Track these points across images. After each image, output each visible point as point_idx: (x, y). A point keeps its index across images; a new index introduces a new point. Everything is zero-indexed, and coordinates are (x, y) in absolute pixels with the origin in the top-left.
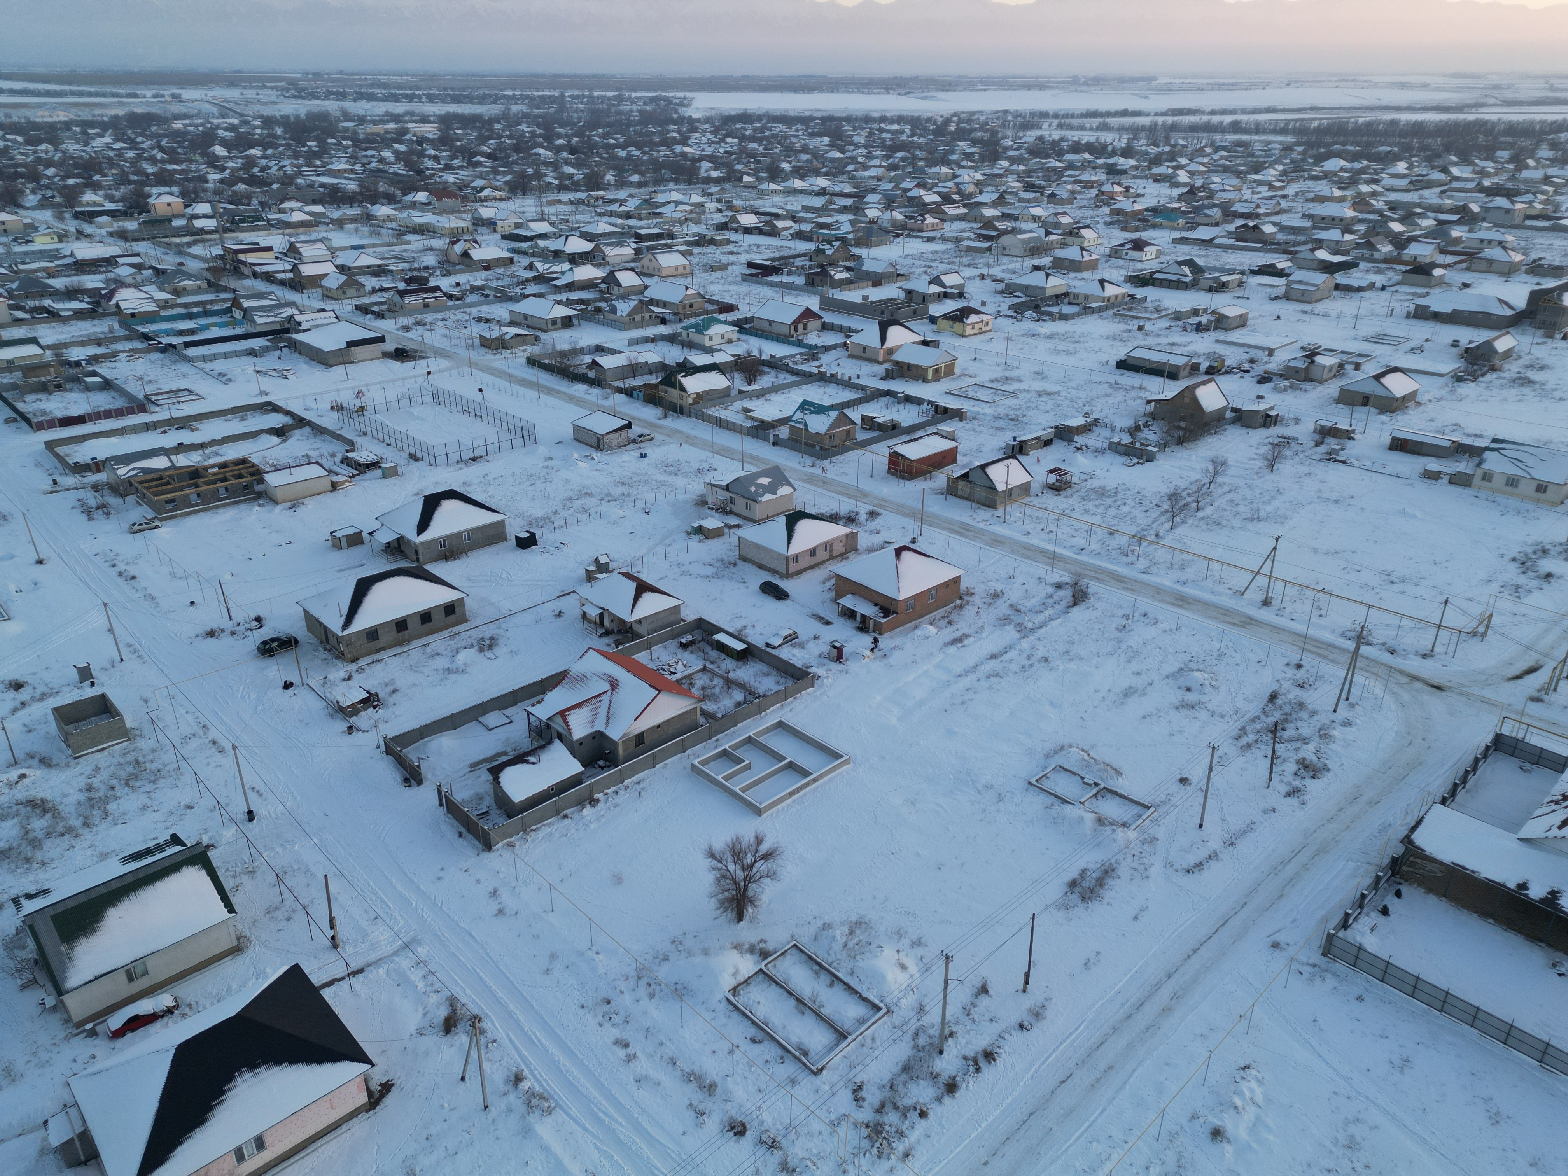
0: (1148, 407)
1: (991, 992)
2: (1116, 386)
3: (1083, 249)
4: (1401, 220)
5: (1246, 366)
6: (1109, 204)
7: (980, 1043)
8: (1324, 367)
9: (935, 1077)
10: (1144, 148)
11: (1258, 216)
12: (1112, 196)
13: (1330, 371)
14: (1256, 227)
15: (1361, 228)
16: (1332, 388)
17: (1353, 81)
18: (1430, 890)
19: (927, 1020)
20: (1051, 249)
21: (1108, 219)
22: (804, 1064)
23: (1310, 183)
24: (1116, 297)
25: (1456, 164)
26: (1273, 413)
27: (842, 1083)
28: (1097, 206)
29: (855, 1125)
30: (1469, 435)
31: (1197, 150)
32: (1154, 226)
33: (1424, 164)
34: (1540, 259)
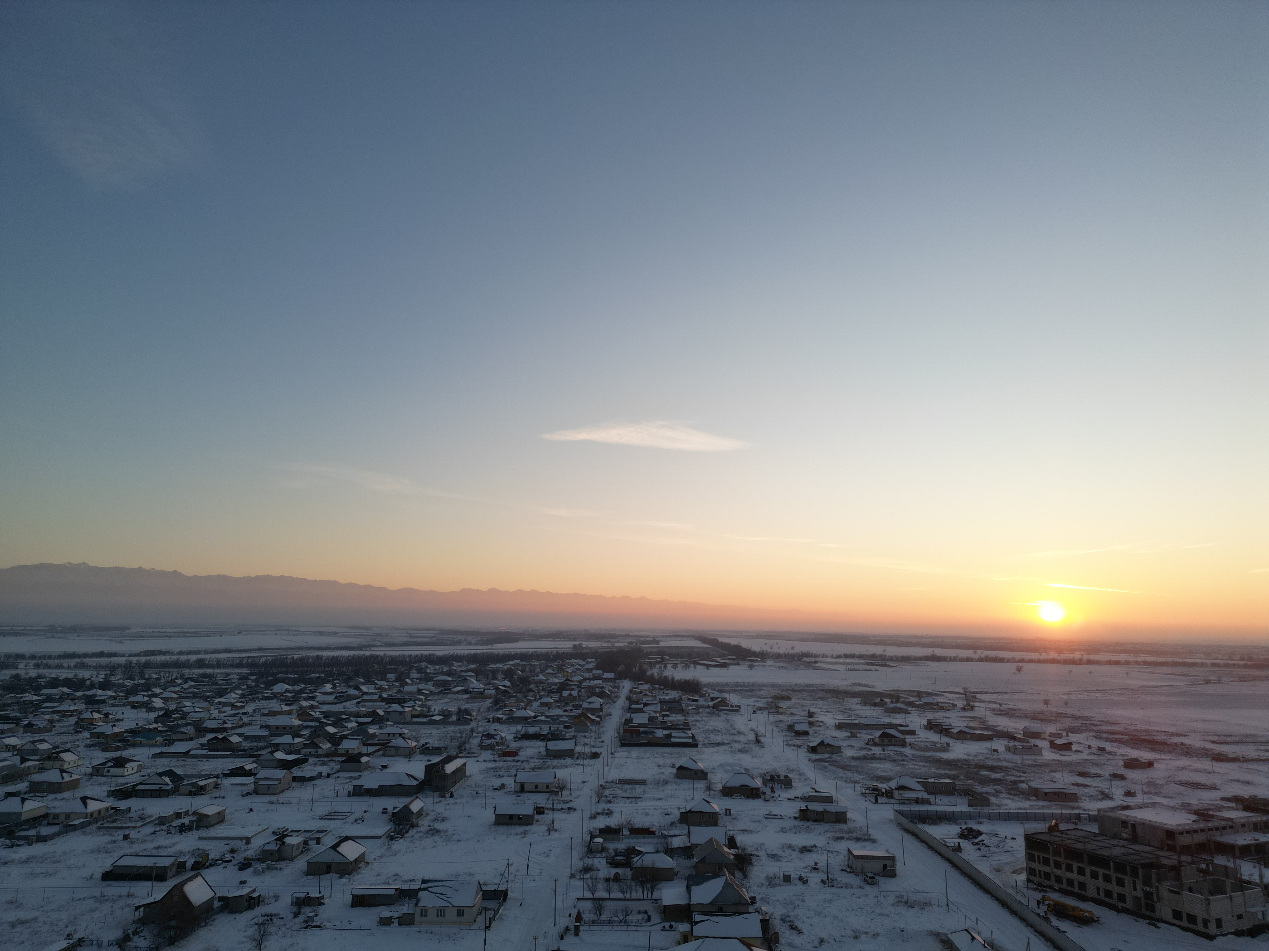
0: (137, 913)
2: (102, 899)
3: (62, 771)
4: (334, 725)
5: (228, 857)
6: (88, 730)
8: (293, 846)
10: (121, 681)
11: (225, 730)
12: (91, 722)
13: (298, 848)
14: (225, 739)
15: (306, 732)
16: (301, 863)
17: (286, 630)
20: (27, 775)
21: (88, 742)
23: (264, 702)
24: (99, 811)
25: (363, 684)
26: (255, 895)
28: (77, 732)
30: (406, 882)
31: (169, 682)
32: (134, 745)
33: (343, 685)
34: (426, 743)
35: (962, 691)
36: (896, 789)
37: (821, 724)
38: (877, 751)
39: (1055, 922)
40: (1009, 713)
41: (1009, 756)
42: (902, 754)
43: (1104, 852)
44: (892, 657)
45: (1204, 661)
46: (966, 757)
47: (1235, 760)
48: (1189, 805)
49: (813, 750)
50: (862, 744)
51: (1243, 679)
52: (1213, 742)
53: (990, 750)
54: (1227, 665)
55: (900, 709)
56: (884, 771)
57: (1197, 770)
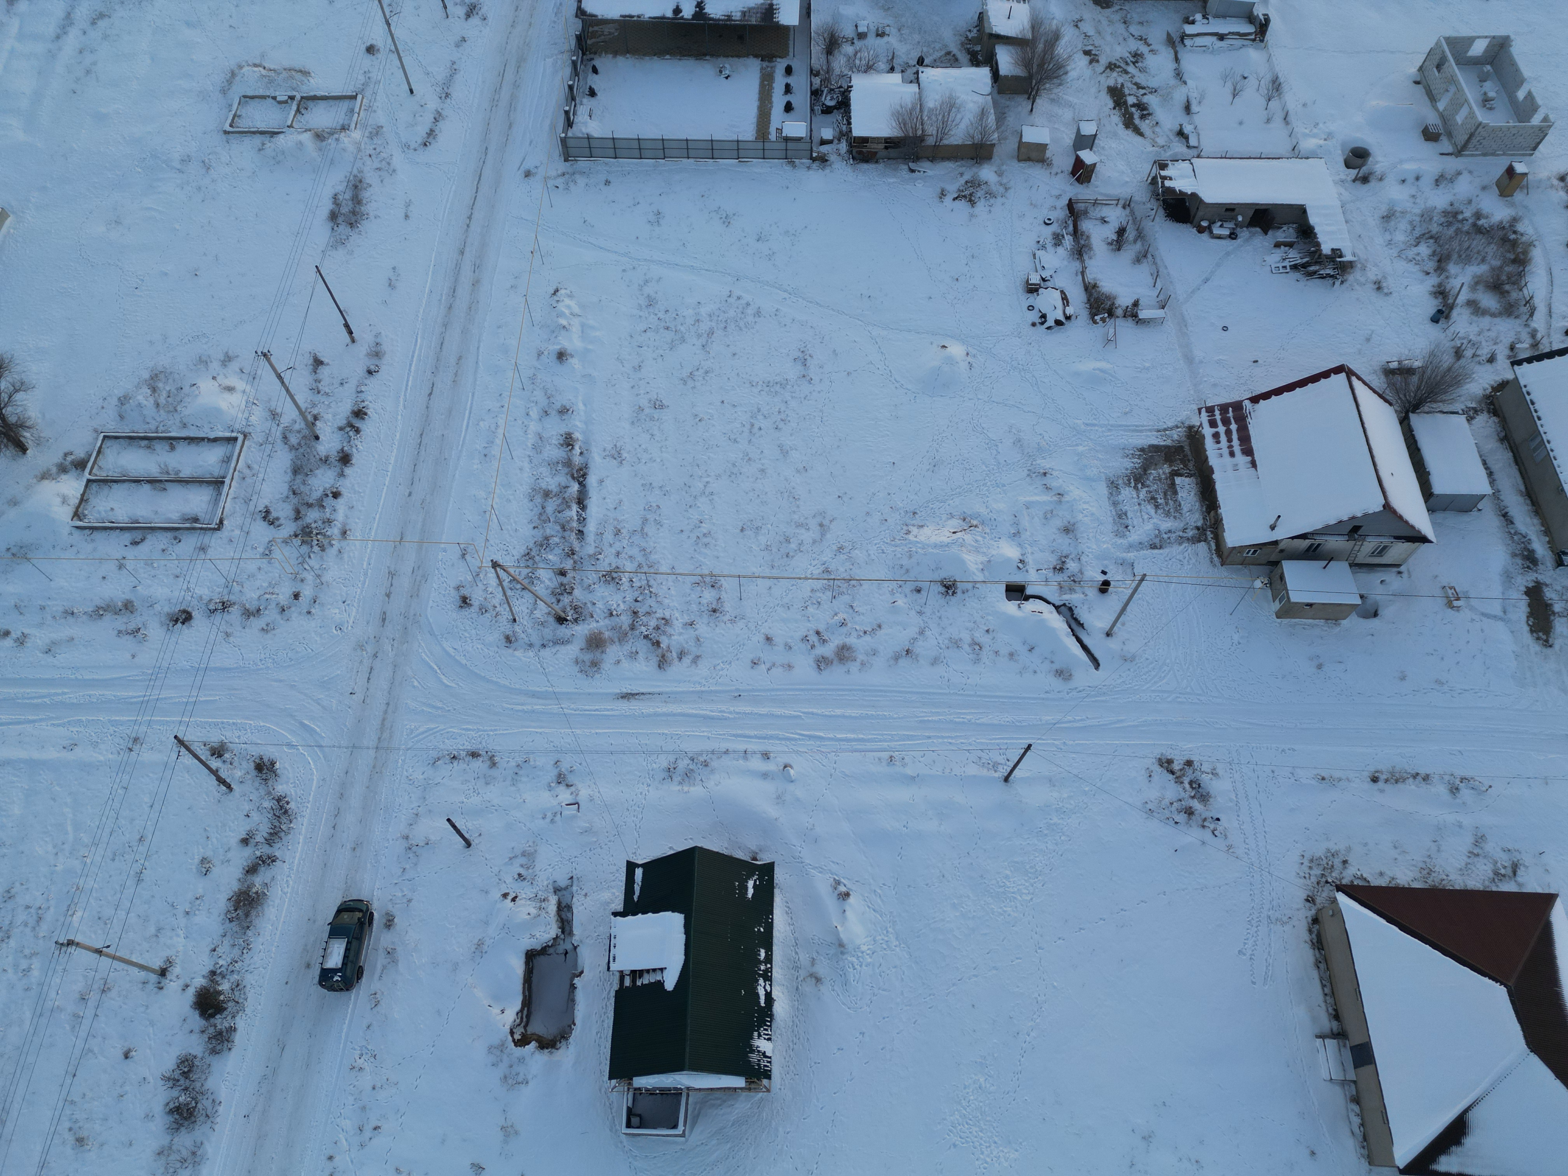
1: (325, 360)
7: (345, 409)
9: (325, 460)
18: (616, 53)
19: (285, 421)
22: (201, 529)
27: (249, 520)
29: (285, 542)
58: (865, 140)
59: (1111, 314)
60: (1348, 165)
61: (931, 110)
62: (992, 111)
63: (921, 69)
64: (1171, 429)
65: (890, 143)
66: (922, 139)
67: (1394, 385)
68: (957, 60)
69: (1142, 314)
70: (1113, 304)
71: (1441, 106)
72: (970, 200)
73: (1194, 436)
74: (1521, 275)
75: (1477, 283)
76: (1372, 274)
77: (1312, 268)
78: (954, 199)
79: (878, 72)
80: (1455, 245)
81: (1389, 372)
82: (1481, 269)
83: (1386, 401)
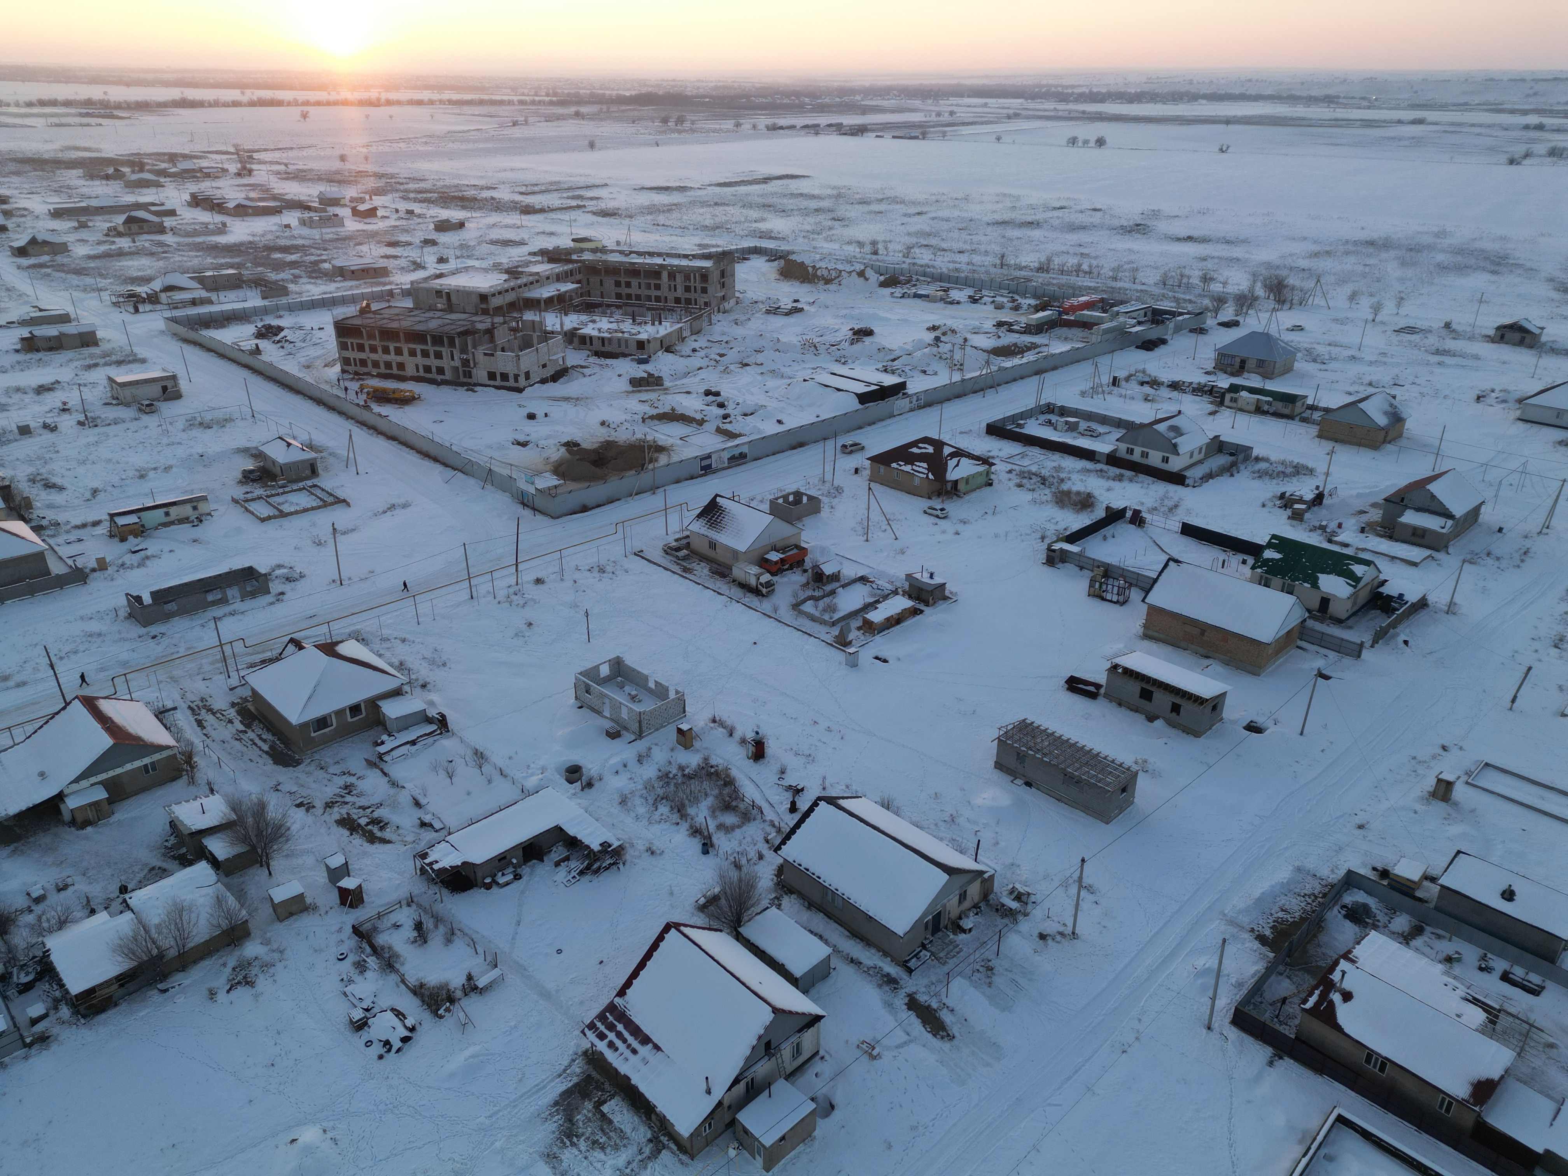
35: (232, 150)
36: (161, 291)
37: (26, 213)
38: (124, 243)
39: (376, 408)
40: (299, 176)
41: (305, 231)
42: (161, 244)
43: (421, 327)
44: (120, 103)
45: (511, 98)
46: (251, 239)
47: (542, 211)
48: (500, 264)
49: (21, 252)
50: (100, 237)
51: (549, 119)
52: (522, 193)
53: (280, 226)
54: (533, 103)
55: (147, 181)
56: (139, 270)
57: (507, 226)
58: (90, 992)
59: (452, 1000)
60: (571, 782)
61: (158, 926)
62: (228, 894)
63: (127, 896)
64: (570, 1066)
65: (122, 979)
66: (161, 956)
67: (713, 915)
68: (165, 870)
69: (481, 983)
70: (449, 990)
71: (607, 713)
72: (247, 983)
73: (593, 1058)
74: (736, 791)
75: (713, 812)
76: (641, 846)
77: (595, 866)
78: (228, 992)
79: (75, 921)
80: (681, 794)
81: (702, 908)
82: (710, 801)
83: (716, 930)
